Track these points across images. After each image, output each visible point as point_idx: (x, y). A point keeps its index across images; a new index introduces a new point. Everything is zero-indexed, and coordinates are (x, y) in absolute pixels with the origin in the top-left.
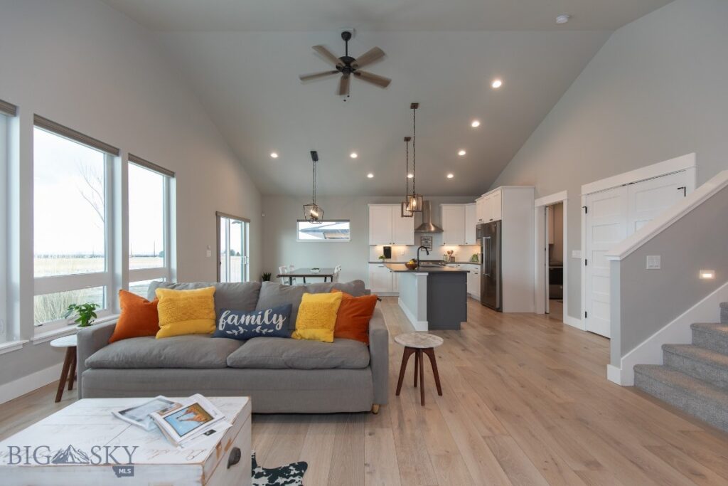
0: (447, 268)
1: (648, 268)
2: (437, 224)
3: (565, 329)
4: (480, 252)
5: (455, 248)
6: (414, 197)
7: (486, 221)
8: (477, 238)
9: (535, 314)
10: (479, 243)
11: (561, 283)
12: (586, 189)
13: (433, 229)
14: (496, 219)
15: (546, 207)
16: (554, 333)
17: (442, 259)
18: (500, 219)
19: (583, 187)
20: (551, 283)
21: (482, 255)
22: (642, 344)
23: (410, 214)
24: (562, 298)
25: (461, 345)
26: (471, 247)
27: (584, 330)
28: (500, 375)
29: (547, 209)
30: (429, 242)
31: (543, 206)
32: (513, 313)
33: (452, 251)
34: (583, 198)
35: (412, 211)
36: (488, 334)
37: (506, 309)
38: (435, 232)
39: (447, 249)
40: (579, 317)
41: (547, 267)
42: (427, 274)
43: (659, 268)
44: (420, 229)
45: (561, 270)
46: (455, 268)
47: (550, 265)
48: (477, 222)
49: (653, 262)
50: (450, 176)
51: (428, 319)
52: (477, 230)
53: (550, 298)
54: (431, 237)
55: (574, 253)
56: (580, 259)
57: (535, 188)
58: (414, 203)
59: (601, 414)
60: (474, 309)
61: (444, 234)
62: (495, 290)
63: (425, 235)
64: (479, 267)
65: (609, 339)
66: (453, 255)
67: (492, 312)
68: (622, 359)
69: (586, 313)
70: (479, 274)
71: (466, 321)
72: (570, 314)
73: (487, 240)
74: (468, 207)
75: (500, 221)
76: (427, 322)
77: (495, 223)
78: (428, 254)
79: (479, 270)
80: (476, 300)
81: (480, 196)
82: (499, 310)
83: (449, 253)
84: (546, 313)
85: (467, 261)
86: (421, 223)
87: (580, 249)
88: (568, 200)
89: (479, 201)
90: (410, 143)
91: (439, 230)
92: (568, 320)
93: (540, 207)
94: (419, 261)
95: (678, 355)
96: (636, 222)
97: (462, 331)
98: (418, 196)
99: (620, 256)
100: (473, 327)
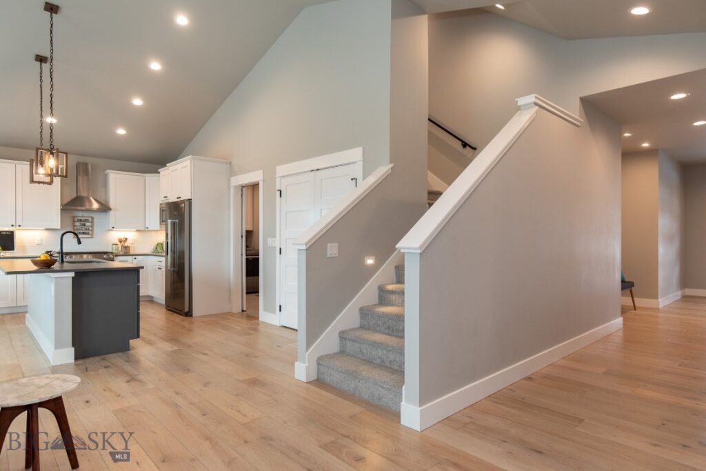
0: (117, 264)
1: (328, 256)
2: (102, 198)
3: (261, 328)
4: (164, 240)
5: (131, 235)
6: (52, 153)
7: (173, 199)
8: (162, 221)
9: (231, 314)
10: (164, 228)
11: (257, 274)
12: (281, 170)
13: (95, 206)
14: (185, 197)
15: (243, 187)
16: (250, 334)
17: (109, 250)
18: (189, 198)
19: (277, 167)
20: (248, 275)
21: (167, 243)
22: (324, 334)
23: (48, 179)
24: (258, 292)
25: (126, 373)
26: (153, 233)
27: (278, 325)
28: (177, 405)
29: (244, 189)
30: (88, 224)
31: (238, 186)
32: (204, 316)
33: (126, 239)
34: (278, 180)
35: (51, 175)
36: (170, 349)
37: (196, 311)
38: (98, 211)
39: (116, 235)
40: (274, 312)
41: (244, 257)
42: (72, 274)
43: (336, 255)
44: (72, 205)
45: (257, 260)
46: (128, 263)
47: (247, 255)
48: (162, 200)
49: (332, 250)
50: (121, 131)
51: (75, 343)
52: (162, 210)
53: (247, 293)
54: (92, 218)
55: (270, 241)
56: (275, 247)
57: (230, 163)
58: (51, 162)
59: (285, 423)
60: (153, 318)
61: (111, 213)
62: (183, 288)
63: (80, 214)
64: (163, 259)
65: (297, 330)
66: (126, 244)
67: (178, 318)
68: (307, 354)
69: (280, 306)
70: (164, 269)
71: (138, 336)
72: (266, 310)
73: (174, 224)
74: (149, 177)
75: (190, 200)
76: (73, 349)
77: (183, 202)
78: (79, 242)
79: (163, 264)
80: (160, 304)
81: (164, 165)
82: (189, 314)
83: (121, 241)
84: (243, 311)
85: (149, 251)
86: (75, 196)
87: (275, 236)
88: (264, 181)
89: (163, 171)
90: (46, 66)
91: (105, 208)
92: (264, 316)
93: (236, 187)
94: (62, 254)
95: (350, 340)
96: (321, 210)
97: (131, 352)
98: (59, 151)
99: (306, 244)
100: (150, 343)
